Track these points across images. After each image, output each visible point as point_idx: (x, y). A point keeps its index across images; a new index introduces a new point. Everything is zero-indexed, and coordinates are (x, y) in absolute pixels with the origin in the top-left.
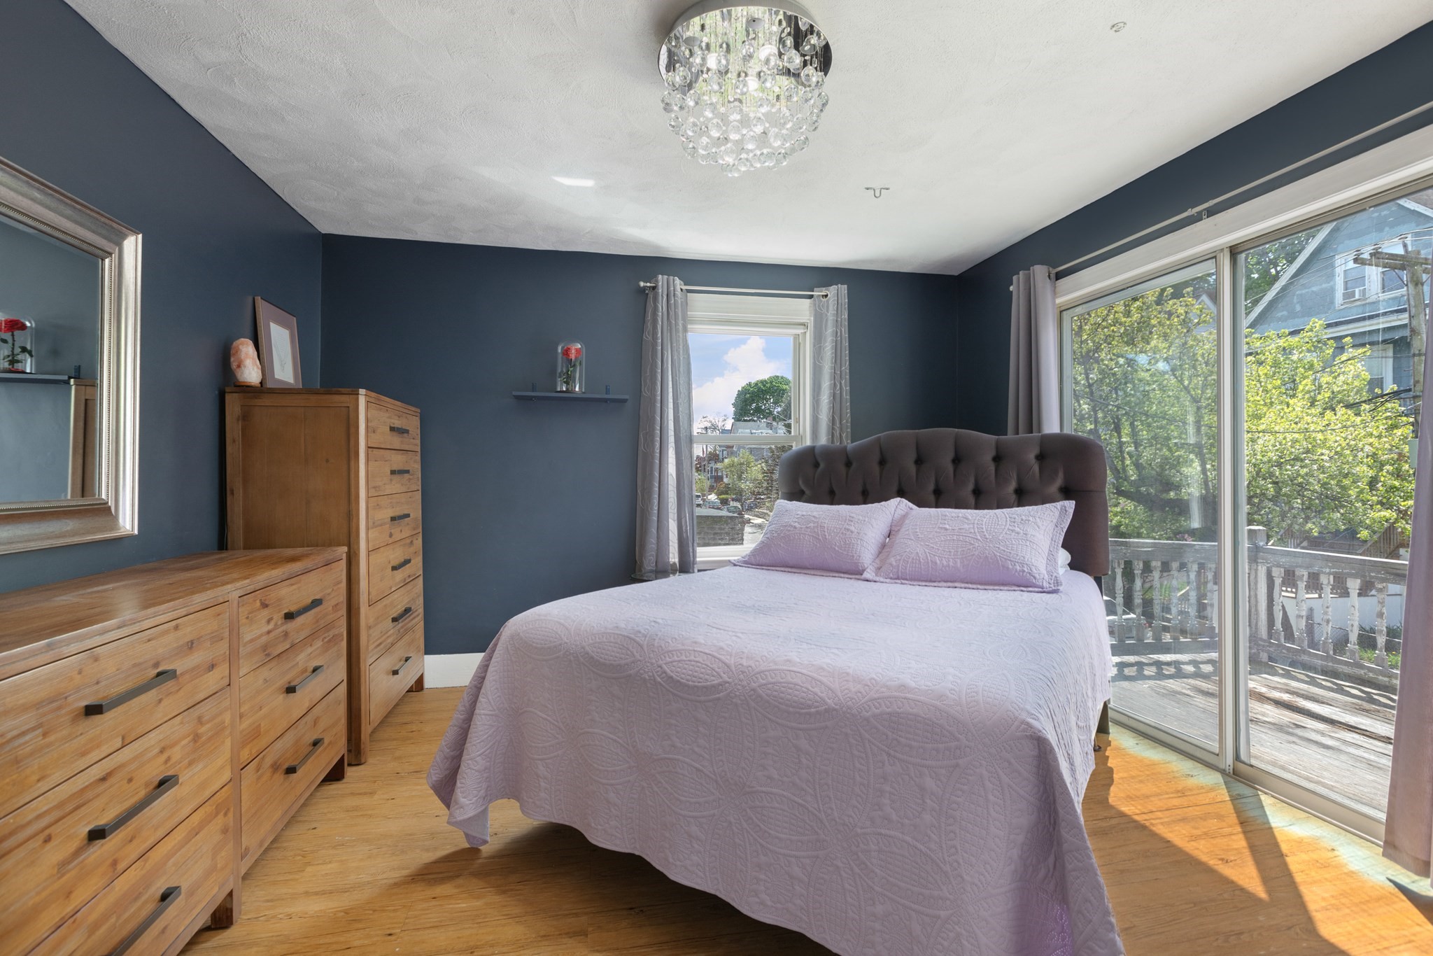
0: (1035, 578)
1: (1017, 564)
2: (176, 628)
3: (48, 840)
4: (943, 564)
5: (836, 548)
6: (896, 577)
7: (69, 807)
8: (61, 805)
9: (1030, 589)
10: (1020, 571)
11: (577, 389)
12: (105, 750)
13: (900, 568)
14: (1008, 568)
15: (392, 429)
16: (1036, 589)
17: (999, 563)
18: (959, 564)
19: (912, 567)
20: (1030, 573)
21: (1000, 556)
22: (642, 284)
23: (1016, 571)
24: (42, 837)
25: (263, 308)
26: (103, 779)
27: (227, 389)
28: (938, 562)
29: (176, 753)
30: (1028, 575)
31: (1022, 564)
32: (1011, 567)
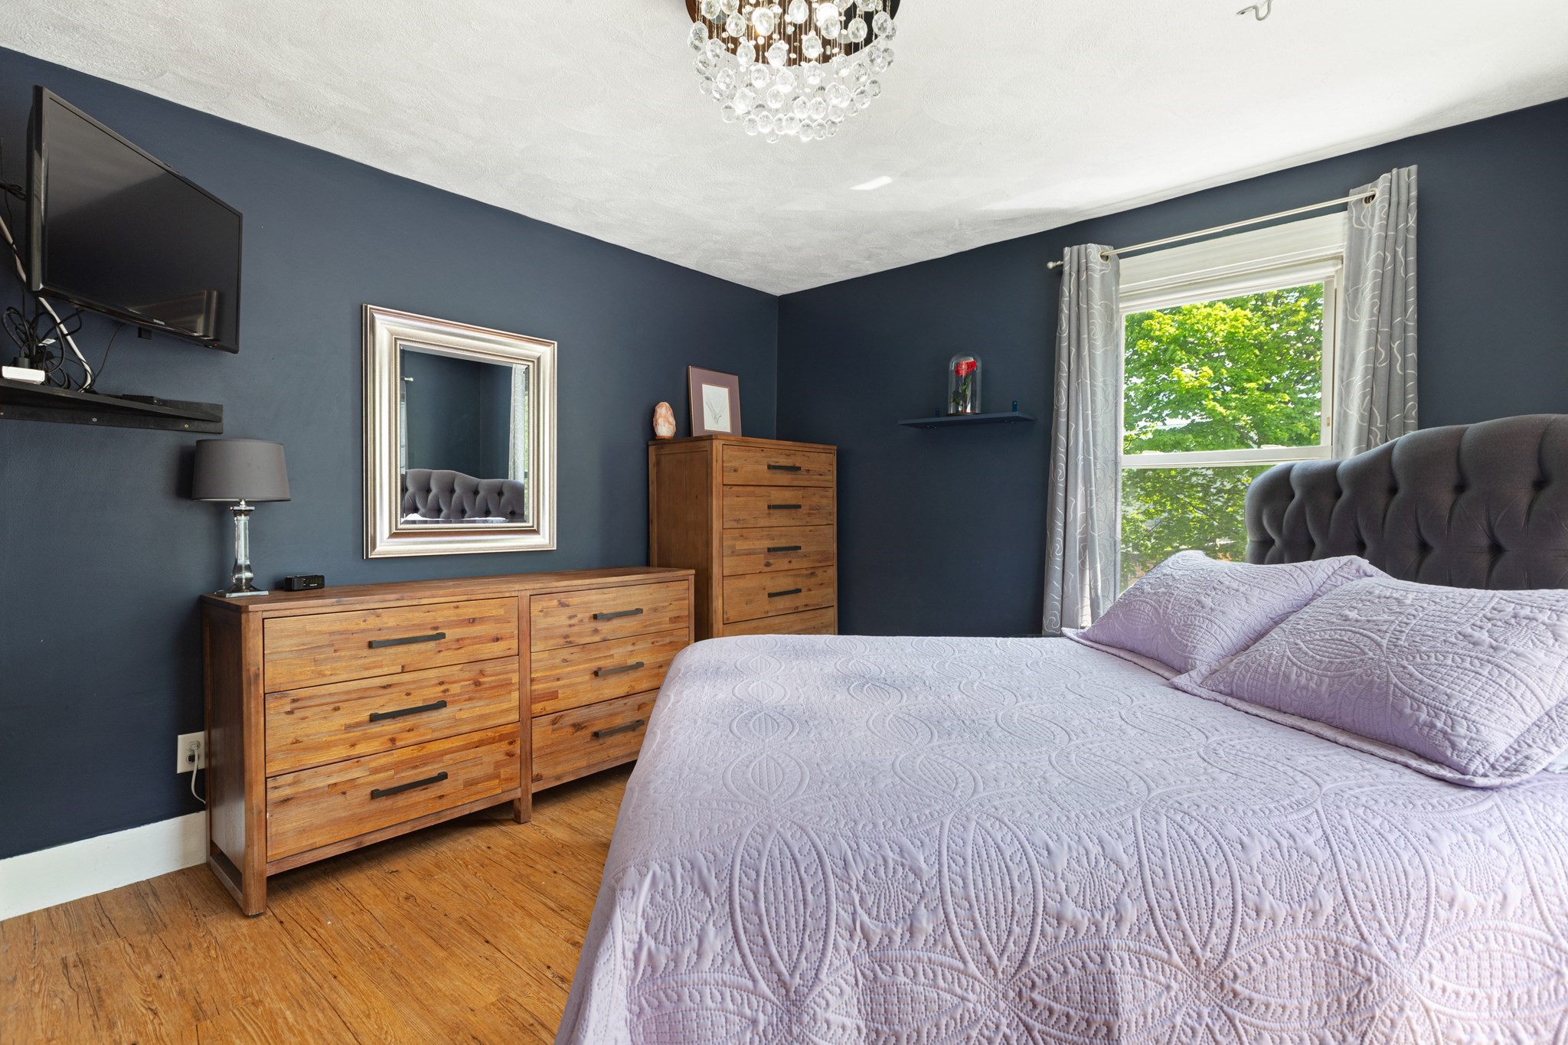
0: (1453, 746)
1: (1424, 707)
2: (457, 607)
3: (337, 709)
4: (1299, 682)
5: (1172, 630)
6: (1227, 690)
7: (354, 696)
8: (348, 692)
9: (1432, 769)
10: (1425, 724)
11: (968, 410)
12: (385, 670)
13: (1236, 677)
14: (1401, 713)
15: (770, 467)
16: (1446, 773)
17: (1387, 699)
18: (1324, 688)
19: (1253, 679)
20: (1445, 733)
21: (1396, 685)
22: (1051, 265)
23: (1417, 722)
24: (333, 706)
25: (694, 373)
26: (384, 687)
27: (650, 443)
28: (1293, 677)
29: (455, 689)
30: (1441, 735)
31: (1436, 711)
32: (1408, 711)
